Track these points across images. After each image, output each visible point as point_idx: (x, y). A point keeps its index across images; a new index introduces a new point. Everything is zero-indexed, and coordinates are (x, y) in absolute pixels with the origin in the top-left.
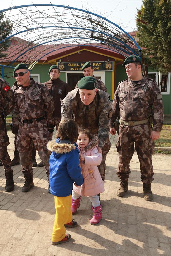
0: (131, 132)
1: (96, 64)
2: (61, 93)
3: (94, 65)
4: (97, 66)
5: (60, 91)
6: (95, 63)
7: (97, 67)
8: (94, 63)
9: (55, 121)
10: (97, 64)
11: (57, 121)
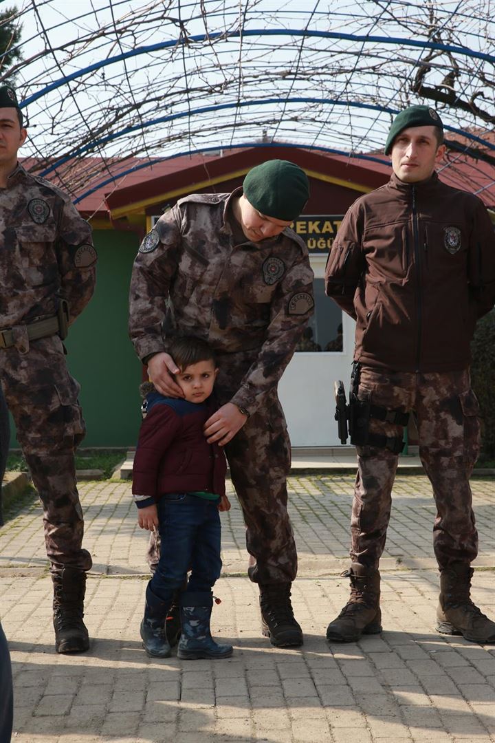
1: (320, 227)
2: (456, 247)
3: (314, 231)
4: (328, 232)
5: (453, 237)
6: (317, 223)
7: (326, 240)
8: (314, 220)
9: (423, 393)
10: (327, 223)
11: (432, 388)
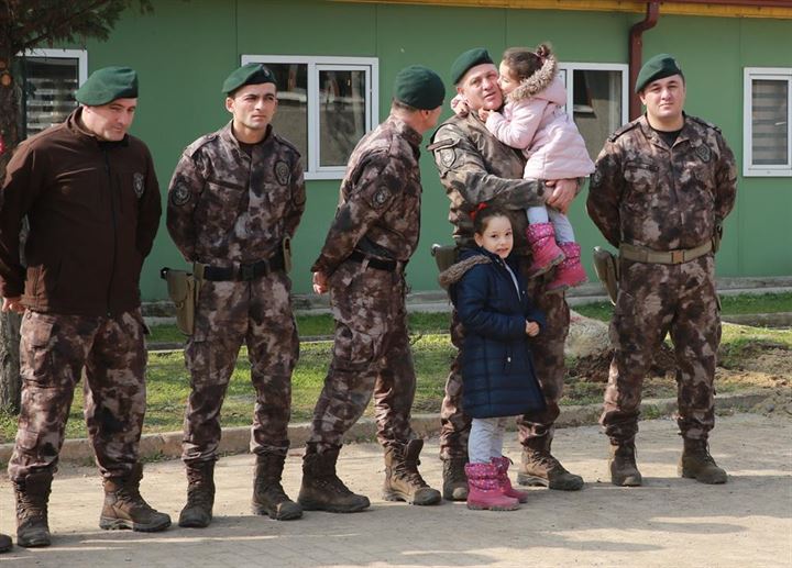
0: (675, 281)
